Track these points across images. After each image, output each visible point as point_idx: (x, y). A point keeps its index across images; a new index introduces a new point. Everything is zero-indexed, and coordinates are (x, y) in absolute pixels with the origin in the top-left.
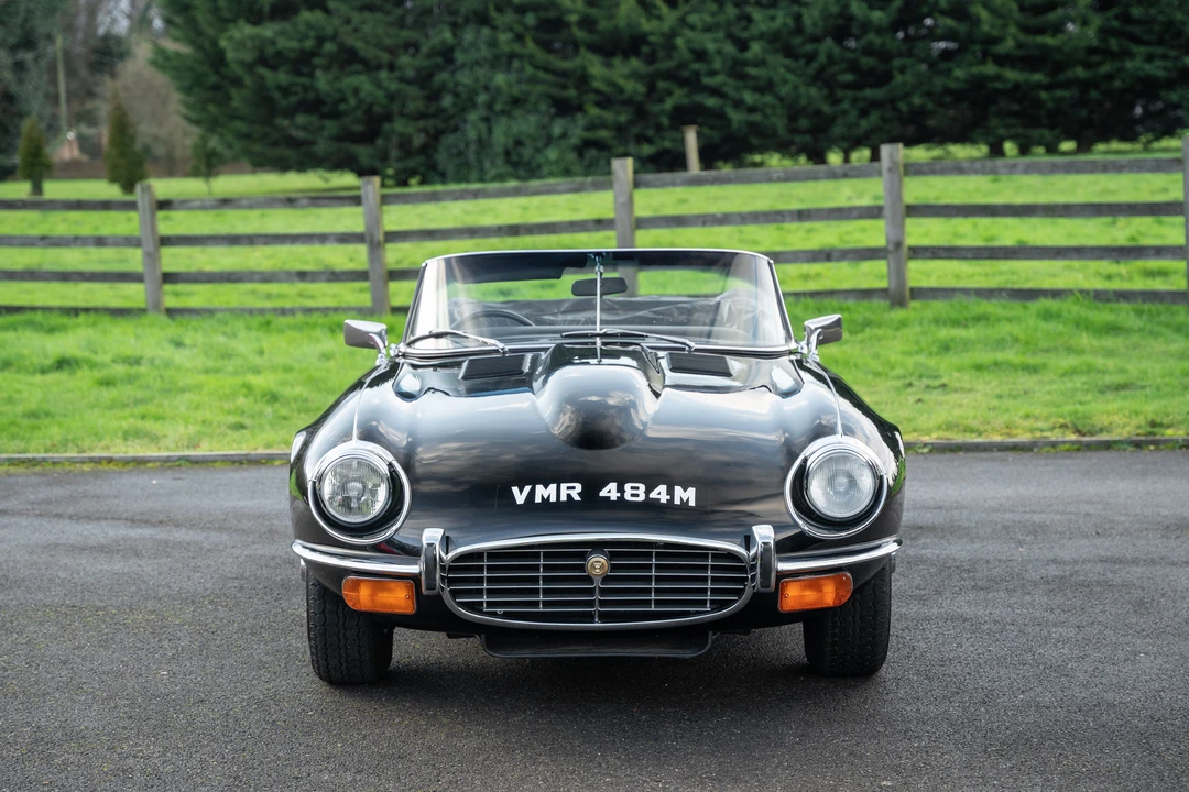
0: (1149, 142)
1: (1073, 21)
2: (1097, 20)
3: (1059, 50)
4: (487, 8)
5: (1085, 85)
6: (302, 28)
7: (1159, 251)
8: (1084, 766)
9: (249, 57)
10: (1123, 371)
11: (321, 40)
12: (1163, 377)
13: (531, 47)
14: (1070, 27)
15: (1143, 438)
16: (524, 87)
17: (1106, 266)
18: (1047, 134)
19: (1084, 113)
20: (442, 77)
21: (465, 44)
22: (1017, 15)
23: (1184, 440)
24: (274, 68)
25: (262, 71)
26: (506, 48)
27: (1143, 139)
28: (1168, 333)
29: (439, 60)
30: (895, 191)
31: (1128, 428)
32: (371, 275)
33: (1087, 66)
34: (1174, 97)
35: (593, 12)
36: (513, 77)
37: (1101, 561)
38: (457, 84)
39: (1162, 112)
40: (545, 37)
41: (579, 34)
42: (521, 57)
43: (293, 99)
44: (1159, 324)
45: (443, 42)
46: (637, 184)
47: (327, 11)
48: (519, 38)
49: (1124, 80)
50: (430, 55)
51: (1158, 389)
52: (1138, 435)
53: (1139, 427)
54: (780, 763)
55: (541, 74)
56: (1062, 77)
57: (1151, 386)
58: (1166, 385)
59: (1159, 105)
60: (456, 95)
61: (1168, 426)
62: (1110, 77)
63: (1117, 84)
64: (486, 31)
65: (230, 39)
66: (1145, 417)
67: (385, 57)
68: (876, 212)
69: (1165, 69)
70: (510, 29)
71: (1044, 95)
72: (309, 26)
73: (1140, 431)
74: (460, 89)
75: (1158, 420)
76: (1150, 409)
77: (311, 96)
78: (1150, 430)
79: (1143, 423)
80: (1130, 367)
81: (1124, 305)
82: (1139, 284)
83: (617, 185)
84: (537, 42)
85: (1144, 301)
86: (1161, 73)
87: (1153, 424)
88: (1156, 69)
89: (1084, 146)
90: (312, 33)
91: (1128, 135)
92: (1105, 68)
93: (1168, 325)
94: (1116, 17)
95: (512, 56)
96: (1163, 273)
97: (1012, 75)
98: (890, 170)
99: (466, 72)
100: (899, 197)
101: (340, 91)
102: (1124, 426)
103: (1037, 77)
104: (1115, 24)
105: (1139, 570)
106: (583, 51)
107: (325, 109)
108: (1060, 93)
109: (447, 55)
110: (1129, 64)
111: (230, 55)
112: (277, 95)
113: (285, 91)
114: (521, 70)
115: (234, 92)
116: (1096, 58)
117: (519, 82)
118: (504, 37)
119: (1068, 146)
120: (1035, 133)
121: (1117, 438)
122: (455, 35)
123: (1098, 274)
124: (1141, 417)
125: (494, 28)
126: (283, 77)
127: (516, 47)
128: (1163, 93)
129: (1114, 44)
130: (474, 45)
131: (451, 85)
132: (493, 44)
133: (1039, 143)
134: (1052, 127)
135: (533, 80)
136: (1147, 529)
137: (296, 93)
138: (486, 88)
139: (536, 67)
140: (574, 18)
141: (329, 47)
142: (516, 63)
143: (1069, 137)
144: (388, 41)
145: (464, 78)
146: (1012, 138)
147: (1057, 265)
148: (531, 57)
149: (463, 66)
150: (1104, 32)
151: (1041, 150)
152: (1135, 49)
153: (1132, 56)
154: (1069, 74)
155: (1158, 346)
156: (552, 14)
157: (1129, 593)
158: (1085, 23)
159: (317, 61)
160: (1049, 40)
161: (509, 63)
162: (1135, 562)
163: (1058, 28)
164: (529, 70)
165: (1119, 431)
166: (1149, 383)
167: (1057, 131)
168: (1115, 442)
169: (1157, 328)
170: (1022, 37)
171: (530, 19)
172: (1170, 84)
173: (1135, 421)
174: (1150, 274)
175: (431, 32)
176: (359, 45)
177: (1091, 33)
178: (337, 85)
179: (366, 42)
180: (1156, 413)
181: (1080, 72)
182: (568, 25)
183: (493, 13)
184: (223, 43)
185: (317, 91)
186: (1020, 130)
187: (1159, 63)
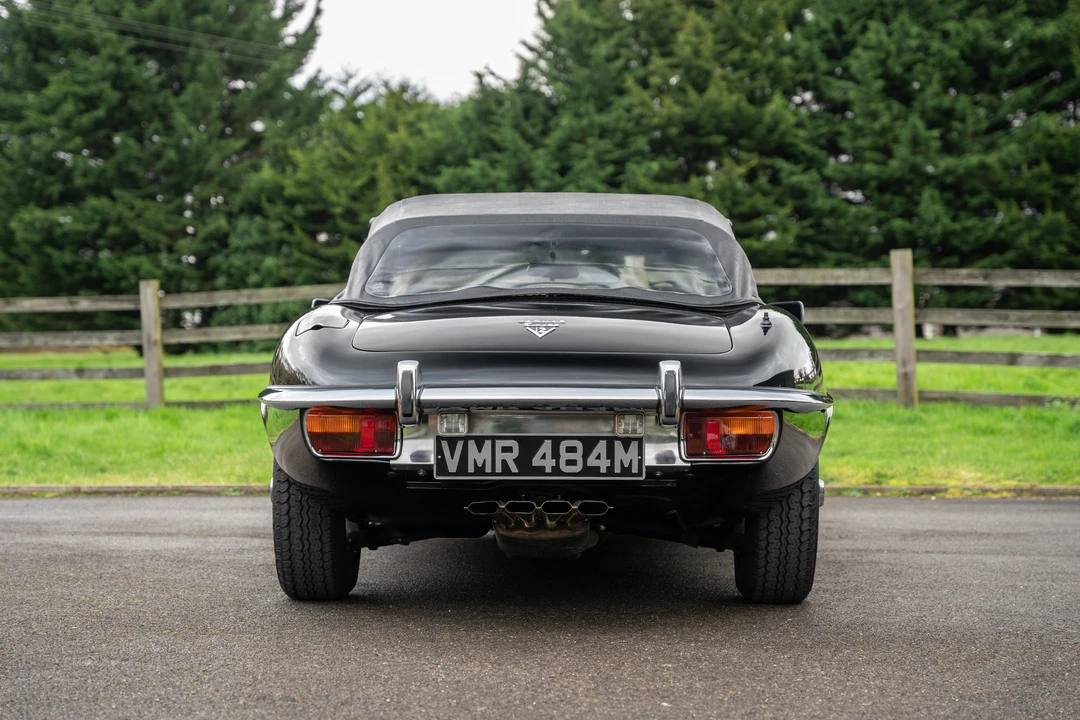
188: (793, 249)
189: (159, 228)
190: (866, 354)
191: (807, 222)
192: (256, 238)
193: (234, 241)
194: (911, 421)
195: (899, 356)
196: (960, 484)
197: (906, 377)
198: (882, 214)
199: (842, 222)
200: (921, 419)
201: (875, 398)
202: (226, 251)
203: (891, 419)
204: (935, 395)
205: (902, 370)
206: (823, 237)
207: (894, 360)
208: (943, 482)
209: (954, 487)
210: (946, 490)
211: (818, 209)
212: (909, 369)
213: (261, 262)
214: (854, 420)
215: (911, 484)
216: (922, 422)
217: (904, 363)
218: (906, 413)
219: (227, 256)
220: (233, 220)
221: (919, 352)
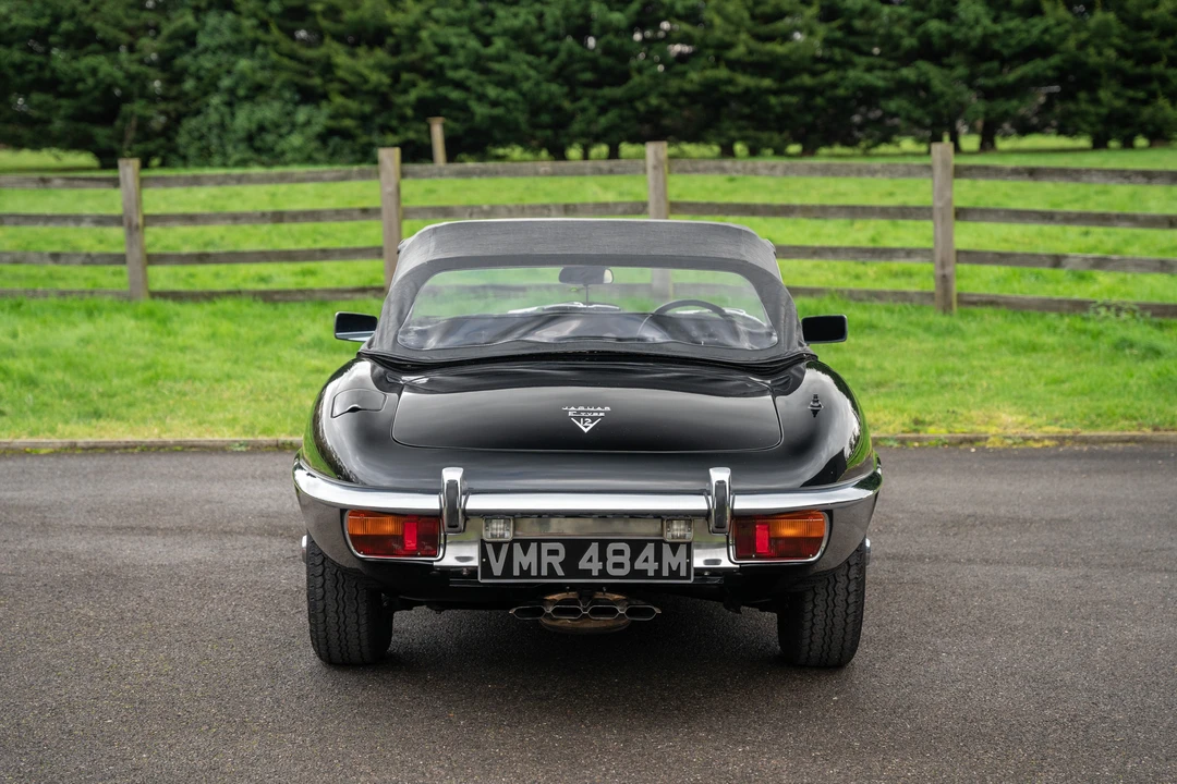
0: (868, 148)
1: (799, 30)
2: (822, 30)
3: (786, 57)
5: (810, 92)
7: (909, 253)
8: (909, 771)
10: (881, 368)
11: (57, 19)
12: (921, 375)
13: (276, 33)
14: (798, 36)
15: (908, 435)
16: (267, 74)
17: (853, 266)
18: (777, 138)
19: (809, 118)
20: (185, 60)
21: (208, 28)
22: (749, 23)
23: (946, 438)
24: (8, 46)
26: (250, 34)
27: (863, 145)
28: (920, 332)
29: (181, 43)
30: (662, 189)
31: (893, 426)
32: (129, 259)
33: (814, 74)
34: (893, 105)
35: (339, 2)
36: (256, 63)
37: (888, 558)
38: (199, 68)
39: (879, 121)
40: (289, 24)
41: (324, 23)
42: (265, 44)
43: (28, 77)
44: (911, 323)
45: (185, 26)
46: (404, 175)
48: (264, 25)
49: (847, 89)
50: (171, 38)
51: (917, 387)
52: (903, 432)
53: (904, 424)
55: (286, 61)
56: (790, 83)
57: (910, 384)
58: (924, 383)
59: (878, 113)
60: (199, 79)
61: (931, 424)
62: (834, 85)
63: (841, 92)
64: (230, 16)
66: (910, 415)
67: (124, 37)
68: (640, 208)
69: (885, 79)
70: (254, 15)
71: (773, 100)
73: (905, 429)
74: (202, 73)
75: (921, 418)
76: (914, 407)
77: (47, 74)
78: (913, 427)
79: (907, 421)
80: (887, 365)
81: (877, 303)
82: (889, 285)
83: (383, 175)
84: (281, 28)
85: (895, 301)
86: (880, 83)
87: (917, 422)
88: (876, 79)
89: (809, 150)
90: (48, 11)
91: (849, 141)
92: (830, 77)
93: (918, 325)
94: (840, 28)
95: (255, 42)
96: (909, 274)
97: (744, 80)
98: (655, 168)
99: (209, 56)
100: (664, 193)
101: (77, 70)
102: (890, 423)
103: (767, 83)
104: (839, 34)
105: (926, 567)
106: (327, 40)
107: (62, 88)
108: (788, 99)
109: (189, 38)
110: (852, 74)
112: (11, 72)
113: (20, 68)
114: (264, 57)
116: (821, 67)
117: (263, 68)
118: (248, 23)
119: (794, 148)
120: (764, 136)
121: (883, 435)
122: (197, 19)
123: (846, 273)
124: (906, 415)
125: (238, 13)
126: (16, 55)
127: (260, 34)
128: (883, 103)
129: (837, 53)
130: (216, 30)
131: (193, 69)
132: (236, 29)
133: (768, 147)
134: (781, 131)
135: (275, 67)
136: (925, 526)
137: (31, 71)
138: (229, 72)
139: (281, 54)
140: (320, 7)
141: (66, 26)
142: (260, 49)
143: (796, 140)
144: (129, 23)
145: (207, 62)
146: (743, 139)
147: (807, 264)
148: (275, 44)
149: (206, 50)
150: (829, 43)
151: (769, 152)
152: (858, 59)
153: (853, 65)
154: (796, 81)
155: (911, 344)
156: (297, 2)
157: (919, 591)
158: (811, 33)
159: (53, 39)
160: (779, 49)
161: (253, 51)
162: (921, 558)
163: (786, 37)
164: (274, 56)
165: (885, 428)
166: (907, 381)
167: (786, 134)
168: (881, 439)
169: (909, 328)
170: (754, 44)
171: (275, 6)
172: (889, 94)
173: (901, 419)
174: (895, 275)
175: (173, 15)
176: (98, 25)
177: (817, 42)
178: (75, 64)
179: (106, 22)
180: (918, 411)
181: (807, 80)
182: (313, 14)
185: (53, 71)
186: (751, 133)
187: (879, 73)
188: (819, 53)
189: (118, 24)
190: (903, 254)
191: (835, 24)
192: (228, 37)
193: (203, 40)
194: (949, 331)
195: (938, 257)
196: (1000, 431)
197: (945, 280)
198: (918, 15)
199: (873, 24)
200: (960, 329)
201: (911, 301)
202: (194, 51)
203: (928, 328)
204: (975, 299)
205: (940, 272)
206: (853, 40)
207: (932, 261)
208: (983, 429)
209: (994, 436)
210: (987, 438)
211: (847, 9)
212: (948, 271)
213: (234, 64)
214: (890, 330)
215: (950, 432)
216: (962, 335)
217: (943, 265)
218: (944, 321)
219: (196, 56)
220: (202, 16)
221: (959, 252)
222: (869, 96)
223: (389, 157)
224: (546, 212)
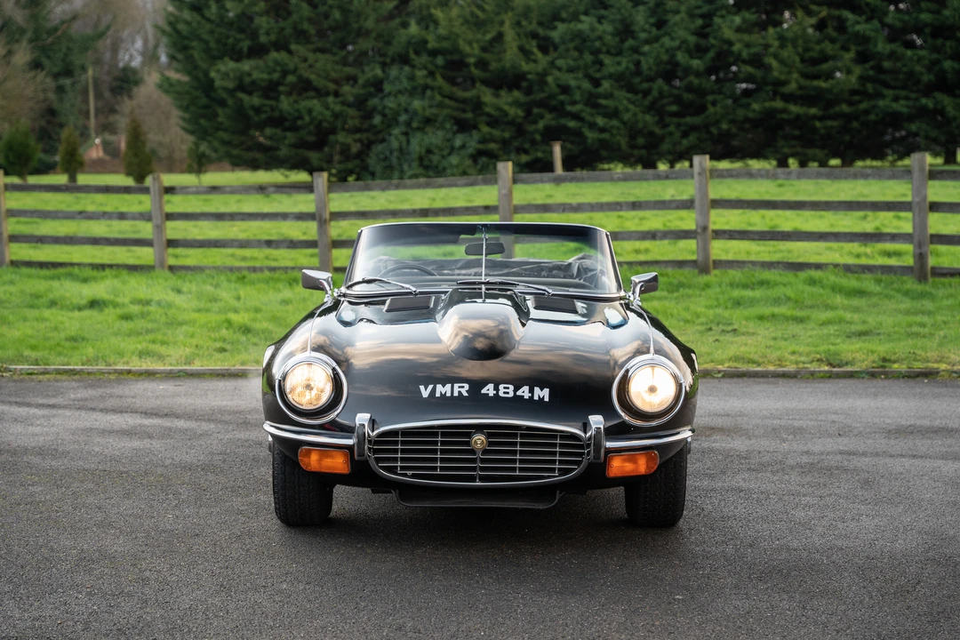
0: (895, 161)
1: (840, 70)
2: (858, 70)
3: (829, 91)
4: (408, 52)
5: (848, 118)
6: (271, 64)
7: (894, 237)
8: (818, 588)
9: (231, 85)
10: (864, 322)
11: (285, 73)
12: (895, 326)
13: (440, 81)
14: (838, 74)
15: (877, 370)
16: (434, 111)
17: (855, 247)
18: (817, 152)
19: (847, 138)
20: (374, 101)
21: (391, 78)
22: (799, 65)
23: (906, 372)
24: (250, 93)
25: (241, 95)
26: (421, 82)
27: (890, 158)
28: (899, 296)
29: (372, 90)
30: (703, 190)
31: (866, 362)
32: (319, 244)
33: (851, 103)
34: (913, 127)
35: (486, 56)
36: (426, 103)
37: (840, 453)
38: (385, 107)
39: (903, 139)
40: (451, 74)
41: (475, 72)
42: (432, 89)
43: (264, 116)
44: (892, 289)
45: (375, 76)
46: (515, 181)
47: (290, 52)
48: (431, 74)
49: (877, 115)
50: (364, 86)
51: (889, 335)
52: (873, 367)
53: (874, 362)
54: (605, 582)
55: (447, 101)
56: (832, 111)
57: (884, 333)
58: (895, 333)
59: (903, 133)
60: (384, 115)
61: (895, 362)
62: (866, 112)
63: (872, 117)
64: (407, 68)
65: (218, 71)
66: (878, 355)
67: (332, 86)
68: (689, 204)
69: (908, 107)
70: (425, 67)
71: (818, 124)
72: (276, 62)
73: (874, 365)
74: (387, 111)
75: (888, 357)
76: (882, 348)
77: (277, 114)
78: (881, 364)
79: (877, 359)
80: (870, 319)
81: (869, 276)
82: (882, 261)
83: (500, 182)
84: (444, 77)
85: (882, 273)
86: (905, 110)
87: (884, 360)
88: (901, 107)
89: (848, 162)
90: (278, 68)
91: (879, 155)
92: (863, 106)
93: (898, 291)
94: (872, 68)
95: (426, 87)
96: (898, 254)
97: (795, 109)
98: (700, 174)
99: (392, 99)
100: (706, 194)
101: (298, 110)
102: (864, 361)
103: (813, 111)
104: (871, 73)
105: (867, 460)
106: (478, 85)
107: (287, 124)
108: (829, 123)
109: (377, 85)
110: (881, 103)
111: (218, 83)
112: (251, 113)
113: (257, 110)
114: (432, 98)
115: (220, 111)
116: (857, 98)
117: (431, 107)
118: (420, 73)
119: (834, 162)
120: (810, 152)
121: (858, 369)
122: (384, 71)
123: (850, 253)
124: (876, 355)
125: (413, 67)
126: (256, 100)
127: (429, 81)
128: (906, 125)
129: (870, 87)
130: (397, 78)
131: (380, 108)
132: (412, 78)
133: (815, 161)
134: (823, 147)
135: (441, 105)
136: (875, 432)
137: (266, 112)
138: (406, 111)
139: (444, 96)
140: (472, 60)
141: (291, 78)
142: (429, 93)
143: (835, 156)
144: (334, 75)
145: (390, 103)
146: (793, 155)
147: (821, 245)
148: (440, 88)
149: (390, 94)
150: (863, 79)
151: (816, 164)
152: (886, 92)
153: (883, 97)
154: (837, 109)
155: (891, 305)
156: (456, 57)
157: (858, 475)
158: (849, 72)
159: (281, 88)
160: (823, 84)
161: (423, 94)
162: (864, 454)
163: (829, 76)
164: (438, 98)
165: (859, 364)
166: (882, 332)
167: (826, 151)
168: (856, 372)
169: (892, 293)
170: (803, 82)
171: (440, 60)
172: (911, 118)
173: (872, 358)
174: (889, 254)
175: (366, 69)
176: (313, 77)
177: (853, 79)
178: (296, 106)
179: (319, 75)
180: (886, 352)
181: (845, 108)
182: (467, 65)
183: (412, 56)
184: (213, 74)
185: (281, 111)
186: (799, 150)
187: (902, 102)
188: (856, 87)
189: (327, 76)
190: (888, 238)
191: (867, 66)
192: (406, 84)
193: (387, 87)
194: (922, 295)
195: (916, 239)
196: (949, 367)
197: (921, 257)
198: (934, 56)
199: (899, 64)
200: (931, 294)
201: (895, 274)
202: (380, 95)
203: (907, 293)
204: (945, 271)
205: (918, 251)
206: (883, 77)
207: (911, 242)
208: (935, 366)
209: (944, 371)
210: (938, 373)
211: (878, 53)
212: (923, 250)
213: (409, 104)
214: (875, 295)
215: (910, 368)
216: (932, 297)
217: (920, 246)
218: (919, 287)
219: (382, 99)
220: (387, 70)
221: (932, 236)
222: (895, 120)
223: (506, 168)
224: (618, 207)
